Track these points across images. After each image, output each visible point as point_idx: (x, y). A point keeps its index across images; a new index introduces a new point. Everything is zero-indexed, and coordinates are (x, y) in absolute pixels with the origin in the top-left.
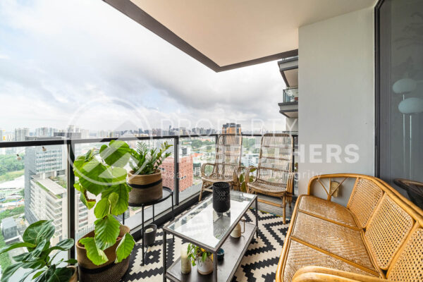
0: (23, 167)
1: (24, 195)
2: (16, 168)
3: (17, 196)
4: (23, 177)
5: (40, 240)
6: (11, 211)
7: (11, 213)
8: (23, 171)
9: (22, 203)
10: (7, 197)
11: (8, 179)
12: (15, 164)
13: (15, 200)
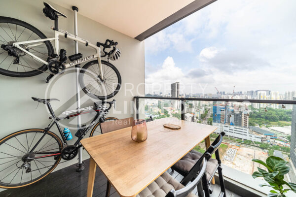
0: (290, 120)
1: (290, 140)
2: (285, 119)
3: (285, 139)
4: (290, 127)
5: (277, 170)
6: (280, 147)
7: (280, 149)
8: (290, 123)
9: (288, 145)
10: (278, 137)
11: (279, 125)
12: (285, 116)
13: (283, 141)
